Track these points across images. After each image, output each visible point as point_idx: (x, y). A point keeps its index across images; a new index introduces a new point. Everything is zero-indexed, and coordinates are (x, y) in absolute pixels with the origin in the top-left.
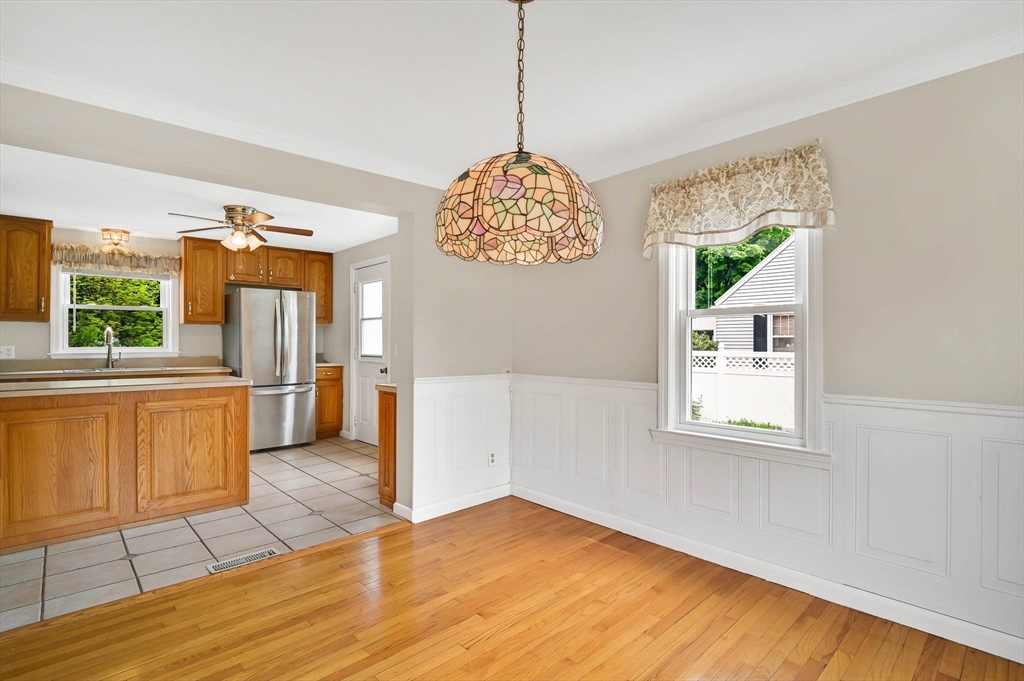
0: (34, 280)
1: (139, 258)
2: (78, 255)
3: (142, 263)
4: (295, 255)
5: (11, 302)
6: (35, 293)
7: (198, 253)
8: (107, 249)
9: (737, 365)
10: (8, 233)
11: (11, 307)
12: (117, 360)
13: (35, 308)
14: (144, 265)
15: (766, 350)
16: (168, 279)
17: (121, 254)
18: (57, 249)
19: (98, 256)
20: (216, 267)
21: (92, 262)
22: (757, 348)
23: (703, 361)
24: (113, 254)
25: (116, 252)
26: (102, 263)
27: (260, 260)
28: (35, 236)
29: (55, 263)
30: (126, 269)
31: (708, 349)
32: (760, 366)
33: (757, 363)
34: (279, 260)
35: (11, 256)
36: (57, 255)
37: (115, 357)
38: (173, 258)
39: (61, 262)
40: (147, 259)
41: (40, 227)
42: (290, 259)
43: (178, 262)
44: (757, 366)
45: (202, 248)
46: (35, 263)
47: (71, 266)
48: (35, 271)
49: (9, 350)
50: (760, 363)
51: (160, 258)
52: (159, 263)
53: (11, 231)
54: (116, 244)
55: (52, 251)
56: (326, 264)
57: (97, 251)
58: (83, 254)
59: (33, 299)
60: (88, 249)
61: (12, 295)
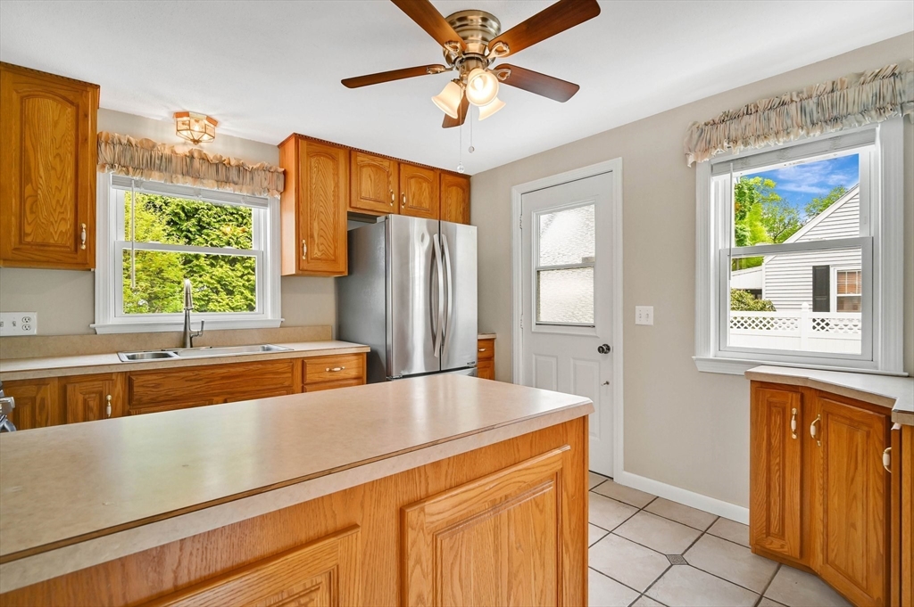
0: (69, 192)
1: (227, 166)
2: (139, 154)
3: (233, 174)
4: (429, 174)
5: (28, 229)
6: (70, 215)
7: (313, 160)
8: (182, 150)
9: (784, 326)
10: (22, 100)
11: (29, 239)
12: (197, 334)
13: (70, 242)
14: (236, 179)
15: (829, 311)
16: (266, 205)
17: (204, 159)
18: (106, 143)
19: (169, 160)
20: (337, 185)
21: (160, 170)
22: (816, 308)
23: (757, 322)
24: (192, 157)
25: (196, 155)
26: (175, 172)
27: (391, 179)
28: (70, 110)
29: (103, 166)
30: (209, 186)
31: (762, 309)
32: (823, 328)
33: (818, 324)
34: (413, 181)
35: (28, 144)
36: (106, 154)
37: (194, 329)
38: (276, 171)
39: (112, 166)
40: (240, 168)
41: (79, 94)
42: (425, 180)
43: (282, 176)
44: (818, 327)
45: (318, 154)
46: (70, 159)
47: (128, 173)
48: (70, 174)
49: (27, 320)
50: (823, 324)
51: (257, 169)
52: (257, 179)
53: (28, 96)
54: (196, 142)
55: (98, 144)
56: (463, 190)
57: (167, 152)
58: (147, 154)
59: (67, 227)
60: (154, 146)
61: (30, 217)
